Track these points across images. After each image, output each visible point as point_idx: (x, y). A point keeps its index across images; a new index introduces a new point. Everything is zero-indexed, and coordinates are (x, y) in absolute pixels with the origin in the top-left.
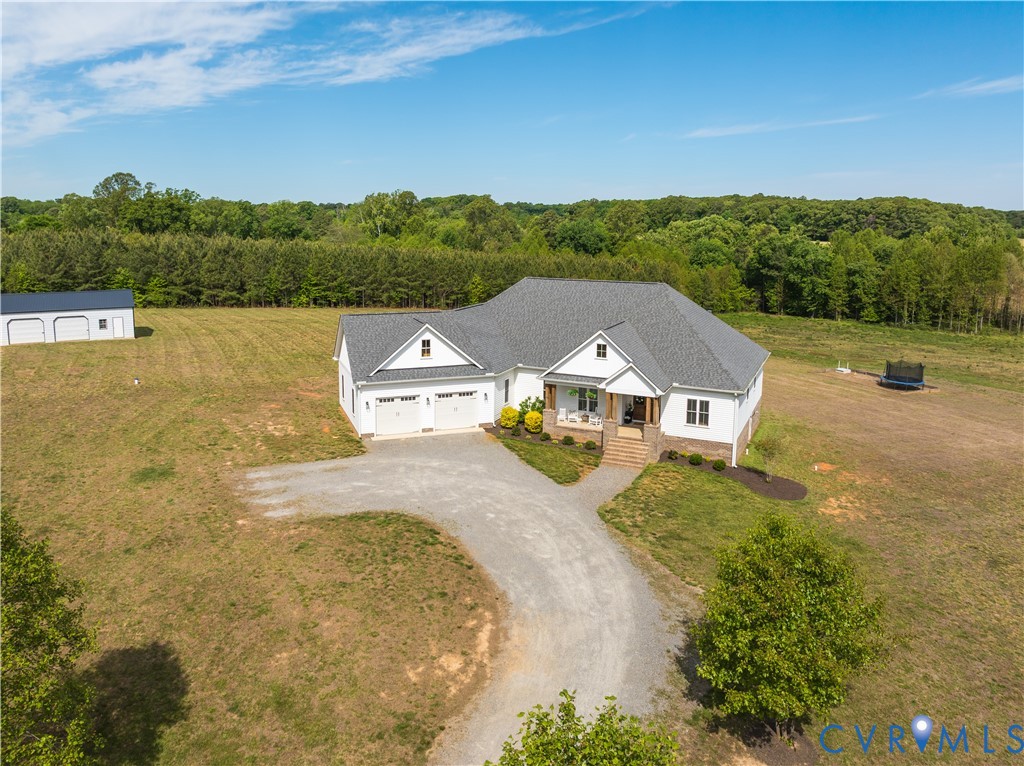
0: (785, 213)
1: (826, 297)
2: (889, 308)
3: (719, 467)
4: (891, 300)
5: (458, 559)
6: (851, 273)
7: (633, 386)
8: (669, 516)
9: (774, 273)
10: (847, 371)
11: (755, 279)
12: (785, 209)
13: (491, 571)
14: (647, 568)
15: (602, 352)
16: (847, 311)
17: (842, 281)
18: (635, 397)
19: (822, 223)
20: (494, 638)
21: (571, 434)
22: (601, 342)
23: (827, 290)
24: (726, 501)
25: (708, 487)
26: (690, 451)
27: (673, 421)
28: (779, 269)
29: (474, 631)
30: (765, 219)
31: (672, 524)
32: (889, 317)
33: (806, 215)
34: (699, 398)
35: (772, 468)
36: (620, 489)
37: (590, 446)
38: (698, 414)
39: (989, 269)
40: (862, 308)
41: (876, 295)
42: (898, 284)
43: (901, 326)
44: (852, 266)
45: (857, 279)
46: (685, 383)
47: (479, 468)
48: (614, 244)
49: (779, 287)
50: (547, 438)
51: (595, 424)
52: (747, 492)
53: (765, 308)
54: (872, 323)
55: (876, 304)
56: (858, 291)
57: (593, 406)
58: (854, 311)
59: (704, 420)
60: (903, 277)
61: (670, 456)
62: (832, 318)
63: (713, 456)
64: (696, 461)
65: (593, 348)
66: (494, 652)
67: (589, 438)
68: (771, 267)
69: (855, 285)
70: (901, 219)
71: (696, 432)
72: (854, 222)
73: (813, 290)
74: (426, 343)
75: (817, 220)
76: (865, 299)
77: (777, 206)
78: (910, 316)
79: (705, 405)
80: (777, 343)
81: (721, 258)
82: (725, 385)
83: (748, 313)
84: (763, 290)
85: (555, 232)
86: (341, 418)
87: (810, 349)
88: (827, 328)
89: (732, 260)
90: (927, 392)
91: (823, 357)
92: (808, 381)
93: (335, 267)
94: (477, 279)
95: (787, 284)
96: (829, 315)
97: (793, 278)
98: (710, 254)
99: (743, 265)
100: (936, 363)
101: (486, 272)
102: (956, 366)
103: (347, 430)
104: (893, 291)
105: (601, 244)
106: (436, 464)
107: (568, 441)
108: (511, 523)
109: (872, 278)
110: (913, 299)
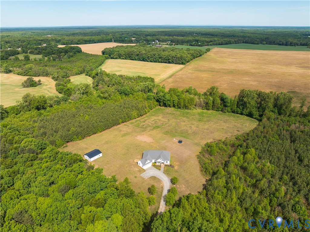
1: (170, 105)
3: (168, 166)
4: (179, 105)
5: (158, 179)
6: (173, 101)
7: (163, 162)
10: (175, 139)
11: (158, 101)
13: (160, 179)
20: (163, 183)
23: (170, 104)
24: (170, 169)
27: (165, 163)
28: (162, 100)
30: (153, 57)
31: (167, 172)
33: (162, 57)
35: (172, 165)
36: (164, 170)
37: (160, 166)
38: (167, 162)
39: (193, 101)
43: (181, 109)
44: (174, 99)
45: (174, 102)
46: (166, 160)
47: (154, 170)
48: (131, 92)
49: (162, 103)
50: (156, 166)
51: (160, 164)
53: (160, 105)
55: (178, 105)
58: (174, 106)
61: (165, 165)
62: (171, 107)
64: (167, 165)
69: (174, 103)
71: (167, 163)
73: (168, 103)
76: (176, 105)
80: (165, 126)
81: (152, 97)
82: (168, 160)
83: (157, 107)
84: (160, 103)
85: (119, 90)
86: (140, 167)
87: (170, 128)
88: (170, 112)
89: (154, 98)
90: (183, 143)
91: (172, 132)
92: (171, 144)
93: (103, 126)
94: (120, 120)
95: (163, 102)
96: (170, 107)
97: (165, 102)
98: (150, 97)
99: (156, 99)
100: (184, 129)
101: (121, 118)
102: (187, 130)
103: (142, 168)
104: (180, 104)
105: (129, 93)
106: (151, 171)
107: (158, 166)
108: (159, 175)
109: (176, 101)
110: (183, 105)
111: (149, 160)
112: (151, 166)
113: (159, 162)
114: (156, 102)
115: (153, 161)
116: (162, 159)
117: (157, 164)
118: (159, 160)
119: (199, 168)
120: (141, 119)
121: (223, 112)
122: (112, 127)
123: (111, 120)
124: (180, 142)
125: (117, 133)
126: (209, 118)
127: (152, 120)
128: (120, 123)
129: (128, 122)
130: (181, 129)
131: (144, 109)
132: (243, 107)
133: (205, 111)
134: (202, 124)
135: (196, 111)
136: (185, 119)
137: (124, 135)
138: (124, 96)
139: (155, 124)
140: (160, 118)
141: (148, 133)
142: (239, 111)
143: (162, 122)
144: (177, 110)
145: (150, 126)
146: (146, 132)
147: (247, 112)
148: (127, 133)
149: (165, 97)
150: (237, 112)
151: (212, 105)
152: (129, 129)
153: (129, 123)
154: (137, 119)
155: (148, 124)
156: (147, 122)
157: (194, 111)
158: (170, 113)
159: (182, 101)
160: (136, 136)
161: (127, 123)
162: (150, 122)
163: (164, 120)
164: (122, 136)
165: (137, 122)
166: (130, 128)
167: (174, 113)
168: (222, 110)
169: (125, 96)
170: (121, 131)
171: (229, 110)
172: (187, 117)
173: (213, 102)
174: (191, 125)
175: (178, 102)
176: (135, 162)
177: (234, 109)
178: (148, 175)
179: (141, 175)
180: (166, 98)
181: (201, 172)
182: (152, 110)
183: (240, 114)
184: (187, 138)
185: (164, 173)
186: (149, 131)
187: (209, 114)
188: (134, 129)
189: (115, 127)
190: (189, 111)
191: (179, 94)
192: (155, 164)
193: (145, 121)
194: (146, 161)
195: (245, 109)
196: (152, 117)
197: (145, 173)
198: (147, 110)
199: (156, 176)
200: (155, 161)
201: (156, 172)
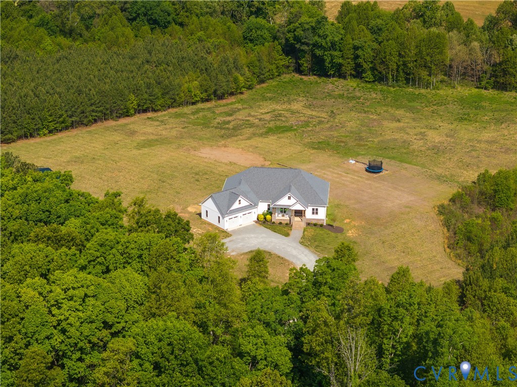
1: (340, 65)
2: (380, 73)
3: (321, 226)
4: (381, 68)
5: (279, 257)
6: (356, 48)
7: (299, 207)
8: (315, 241)
9: (305, 48)
10: (353, 162)
11: (290, 50)
13: (287, 258)
14: (315, 253)
15: (289, 198)
16: (353, 73)
17: (350, 54)
18: (295, 210)
21: (281, 221)
22: (289, 196)
23: (341, 61)
24: (325, 235)
25: (320, 232)
26: (314, 222)
27: (309, 215)
28: (307, 44)
31: (316, 243)
32: (380, 78)
34: (315, 208)
35: (335, 224)
36: (301, 236)
37: (287, 224)
38: (315, 212)
39: (438, 48)
40: (364, 71)
41: (372, 62)
42: (385, 58)
43: (388, 84)
44: (357, 43)
45: (360, 52)
46: (311, 204)
47: (264, 235)
49: (308, 57)
50: (274, 223)
51: (286, 217)
52: (330, 232)
53: (299, 70)
54: (369, 82)
55: (373, 69)
56: (360, 60)
57: (285, 212)
58: (358, 73)
59: (317, 213)
60: (388, 53)
61: (308, 224)
62: (344, 78)
63: (320, 223)
64: (315, 225)
65: (287, 197)
67: (286, 222)
68: (303, 43)
71: (315, 217)
73: (332, 60)
74: (240, 201)
76: (365, 66)
78: (393, 78)
79: (317, 209)
80: (318, 129)
81: (267, 35)
82: (322, 204)
83: (288, 76)
84: (297, 58)
85: (128, 6)
86: (210, 224)
87: (335, 134)
88: (341, 92)
89: (275, 38)
90: (384, 173)
91: (343, 144)
92: (338, 174)
93: (61, 109)
94: (132, 97)
95: (314, 56)
96: (342, 76)
97: (318, 52)
98: (259, 32)
99: (283, 41)
100: (396, 140)
101: (136, 91)
102: (404, 142)
103: (217, 228)
104: (383, 62)
105: (170, 18)
106: (253, 236)
107: (280, 223)
108: (283, 248)
109: (369, 50)
110: (395, 67)
111: (246, 197)
112: (254, 224)
113: (284, 210)
114: (283, 57)
115: (263, 207)
116: (296, 197)
117: (278, 217)
118: (284, 202)
119: (441, 240)
120: (216, 106)
122: (99, 124)
123: (93, 92)
124: (374, 169)
125: (118, 138)
126: (504, 114)
127: (262, 111)
128: (132, 111)
129: (164, 113)
130: (381, 138)
131: (230, 72)
133: (491, 93)
134: (471, 128)
135: (450, 91)
136: (400, 112)
137: (149, 144)
138: (147, 28)
139: (275, 120)
140: (296, 106)
141: (243, 142)
143: (302, 119)
144: (369, 86)
145: (252, 125)
146: (235, 138)
148: (157, 140)
149: (321, 32)
152: (166, 129)
153: (165, 115)
154: (200, 105)
155: (248, 120)
156: (241, 115)
157: (441, 92)
158: (341, 96)
159: (392, 47)
160: (195, 148)
161: (160, 114)
162: (253, 116)
163: (314, 113)
164: (140, 146)
165: (201, 114)
166: (172, 128)
167: (358, 94)
169: (152, 29)
170: (133, 133)
172: (411, 109)
174: (423, 130)
175: (377, 52)
176: (190, 213)
178: (239, 245)
180: (325, 37)
181: (448, 250)
182: (263, 85)
184: (401, 161)
185: (301, 243)
186: (249, 138)
187: (507, 103)
188: (186, 130)
189: (111, 123)
190: (423, 91)
191: (379, 21)
192: (268, 217)
193: (235, 112)
194: (234, 197)
196: (265, 103)
197: (230, 241)
198: (241, 78)
199: (270, 251)
200: (269, 205)
201: (273, 239)
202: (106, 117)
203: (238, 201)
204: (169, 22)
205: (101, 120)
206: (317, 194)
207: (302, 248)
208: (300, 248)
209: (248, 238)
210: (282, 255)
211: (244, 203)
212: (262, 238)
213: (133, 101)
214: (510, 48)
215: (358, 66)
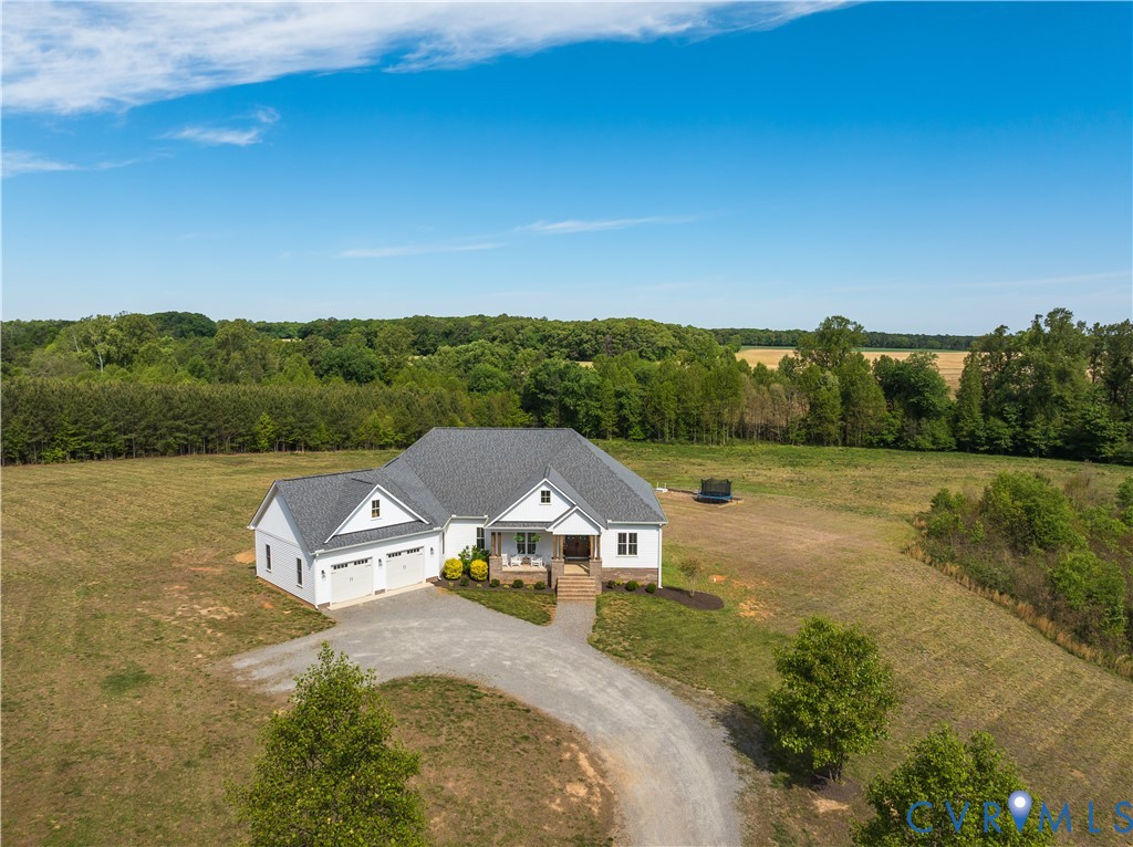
0: (530, 334)
1: (599, 419)
2: (653, 426)
3: (652, 589)
4: (655, 419)
5: (512, 705)
6: (619, 395)
7: (577, 526)
8: (645, 637)
9: (550, 397)
10: (665, 491)
11: (530, 402)
12: (531, 330)
13: (548, 710)
14: (663, 684)
15: (546, 498)
16: (617, 430)
17: (611, 403)
18: (567, 536)
19: (564, 343)
20: (593, 763)
21: (518, 577)
22: (545, 488)
23: (599, 412)
24: (673, 618)
25: (654, 608)
26: (624, 579)
27: (608, 555)
28: (554, 393)
29: (574, 761)
30: (512, 340)
31: (652, 644)
32: (653, 435)
33: (550, 336)
34: (628, 531)
35: (692, 586)
36: (593, 623)
37: (538, 587)
38: (628, 545)
39: (730, 388)
40: (630, 427)
41: (641, 414)
42: (660, 404)
43: (664, 442)
44: (619, 388)
45: (624, 400)
46: (616, 519)
47: (458, 621)
48: (384, 372)
49: (555, 411)
50: (496, 583)
51: (537, 565)
52: (683, 608)
54: (639, 440)
55: (642, 423)
56: (626, 412)
57: (532, 549)
58: (623, 431)
59: (633, 550)
60: (663, 398)
61: (609, 586)
62: (604, 438)
63: (643, 581)
64: (630, 587)
65: (538, 495)
66: (603, 774)
67: (536, 580)
68: (547, 392)
69: (621, 406)
70: (634, 339)
71: (628, 562)
72: (594, 342)
73: (587, 413)
74: (376, 504)
75: (560, 341)
76: (632, 419)
77: (523, 327)
78: (670, 432)
79: (633, 537)
81: (499, 384)
82: (650, 519)
89: (511, 387)
90: (735, 503)
95: (562, 406)
96: (601, 435)
97: (569, 401)
98: (489, 381)
99: (522, 390)
101: (274, 410)
103: (293, 603)
104: (656, 411)
105: (374, 372)
106: (416, 624)
107: (518, 585)
108: (530, 666)
109: (637, 399)
110: (673, 417)
111: (401, 494)
112: (427, 590)
113: (529, 540)
114: (521, 412)
115: (461, 537)
116: (566, 492)
117: (510, 564)
118: (528, 510)
121: (909, 449)
128: (264, 443)
129: (326, 452)
132: (1023, 411)
133: (804, 448)
135: (750, 447)
136: (697, 460)
142: (1005, 433)
144: (640, 443)
147: (1052, 434)
150: (990, 440)
151: (839, 410)
157: (739, 448)
167: (627, 449)
168: (897, 440)
171: (944, 435)
172: (711, 458)
173: (846, 397)
175: (647, 401)
177: (967, 426)
179: (242, 662)
180: (576, 380)
183: (1006, 452)
185: (598, 645)
190: (715, 447)
192: (478, 566)
194: (356, 492)
195: (1040, 417)
197: (318, 645)
199: (473, 680)
200: (480, 532)
201: (491, 634)
202: (210, 446)
203: (369, 506)
204: (372, 378)
205: (199, 450)
206: (629, 489)
207: (606, 665)
208: (596, 664)
209: (395, 632)
210: (525, 697)
211: (393, 514)
212: (448, 630)
213: (265, 424)
214: (824, 388)
215: (624, 419)
